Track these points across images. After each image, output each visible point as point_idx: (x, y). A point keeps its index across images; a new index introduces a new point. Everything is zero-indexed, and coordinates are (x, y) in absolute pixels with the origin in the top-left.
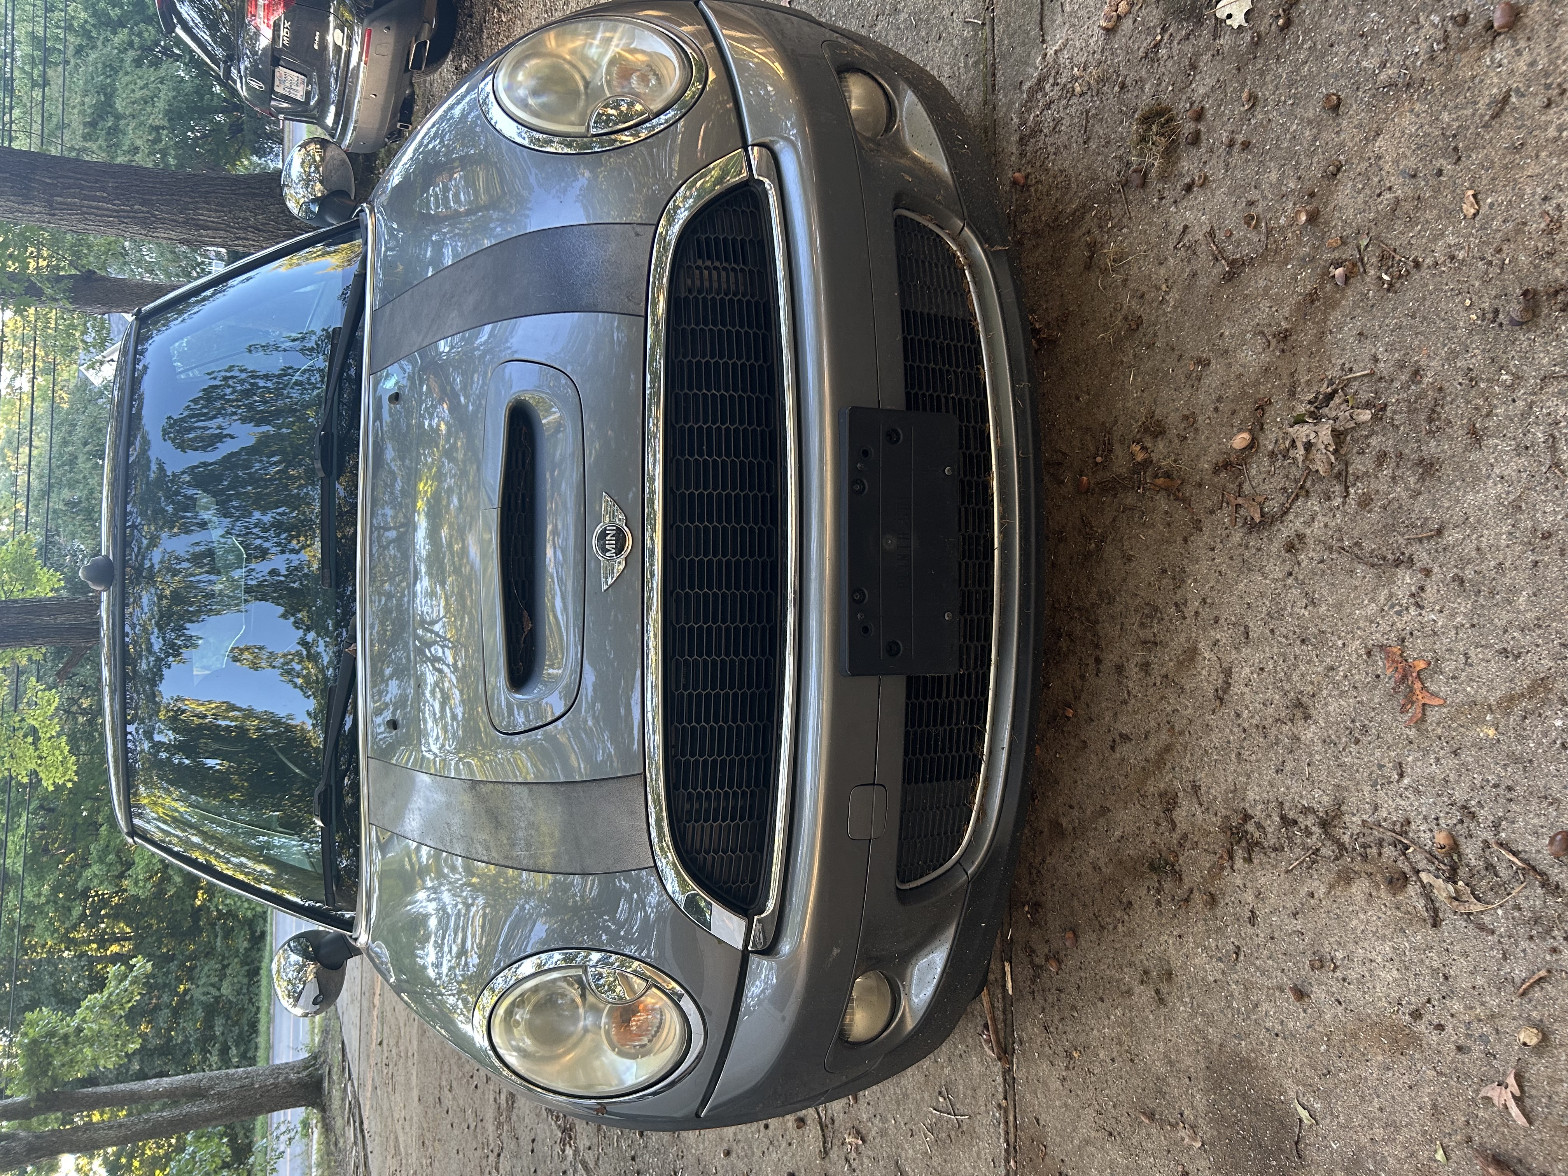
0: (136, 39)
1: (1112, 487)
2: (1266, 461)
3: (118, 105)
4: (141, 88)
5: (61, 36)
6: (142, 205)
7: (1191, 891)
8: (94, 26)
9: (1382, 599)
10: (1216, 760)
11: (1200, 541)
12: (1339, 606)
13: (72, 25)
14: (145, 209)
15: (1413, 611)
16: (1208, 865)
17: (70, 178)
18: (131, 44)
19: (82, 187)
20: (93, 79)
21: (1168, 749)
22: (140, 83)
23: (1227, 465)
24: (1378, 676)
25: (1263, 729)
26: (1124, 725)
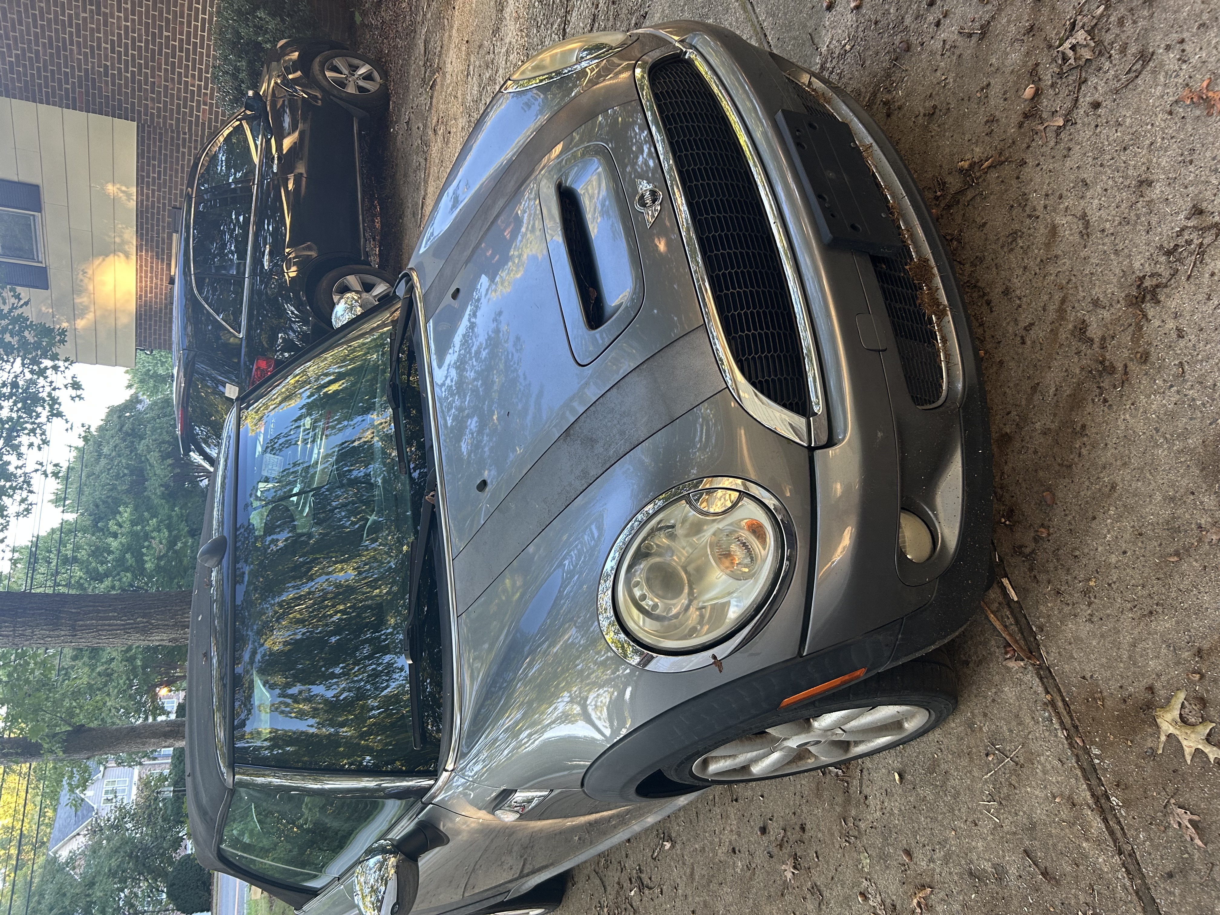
0: (117, 583)
1: (955, 200)
2: (1051, 92)
6: (143, 617)
7: (1126, 366)
9: (1162, 79)
10: (1102, 272)
11: (1028, 171)
12: (1137, 111)
14: (145, 620)
15: (1184, 67)
16: (1129, 338)
17: (90, 606)
19: (98, 612)
21: (1063, 301)
23: (1026, 116)
24: (1183, 117)
25: (1125, 221)
26: (1025, 319)
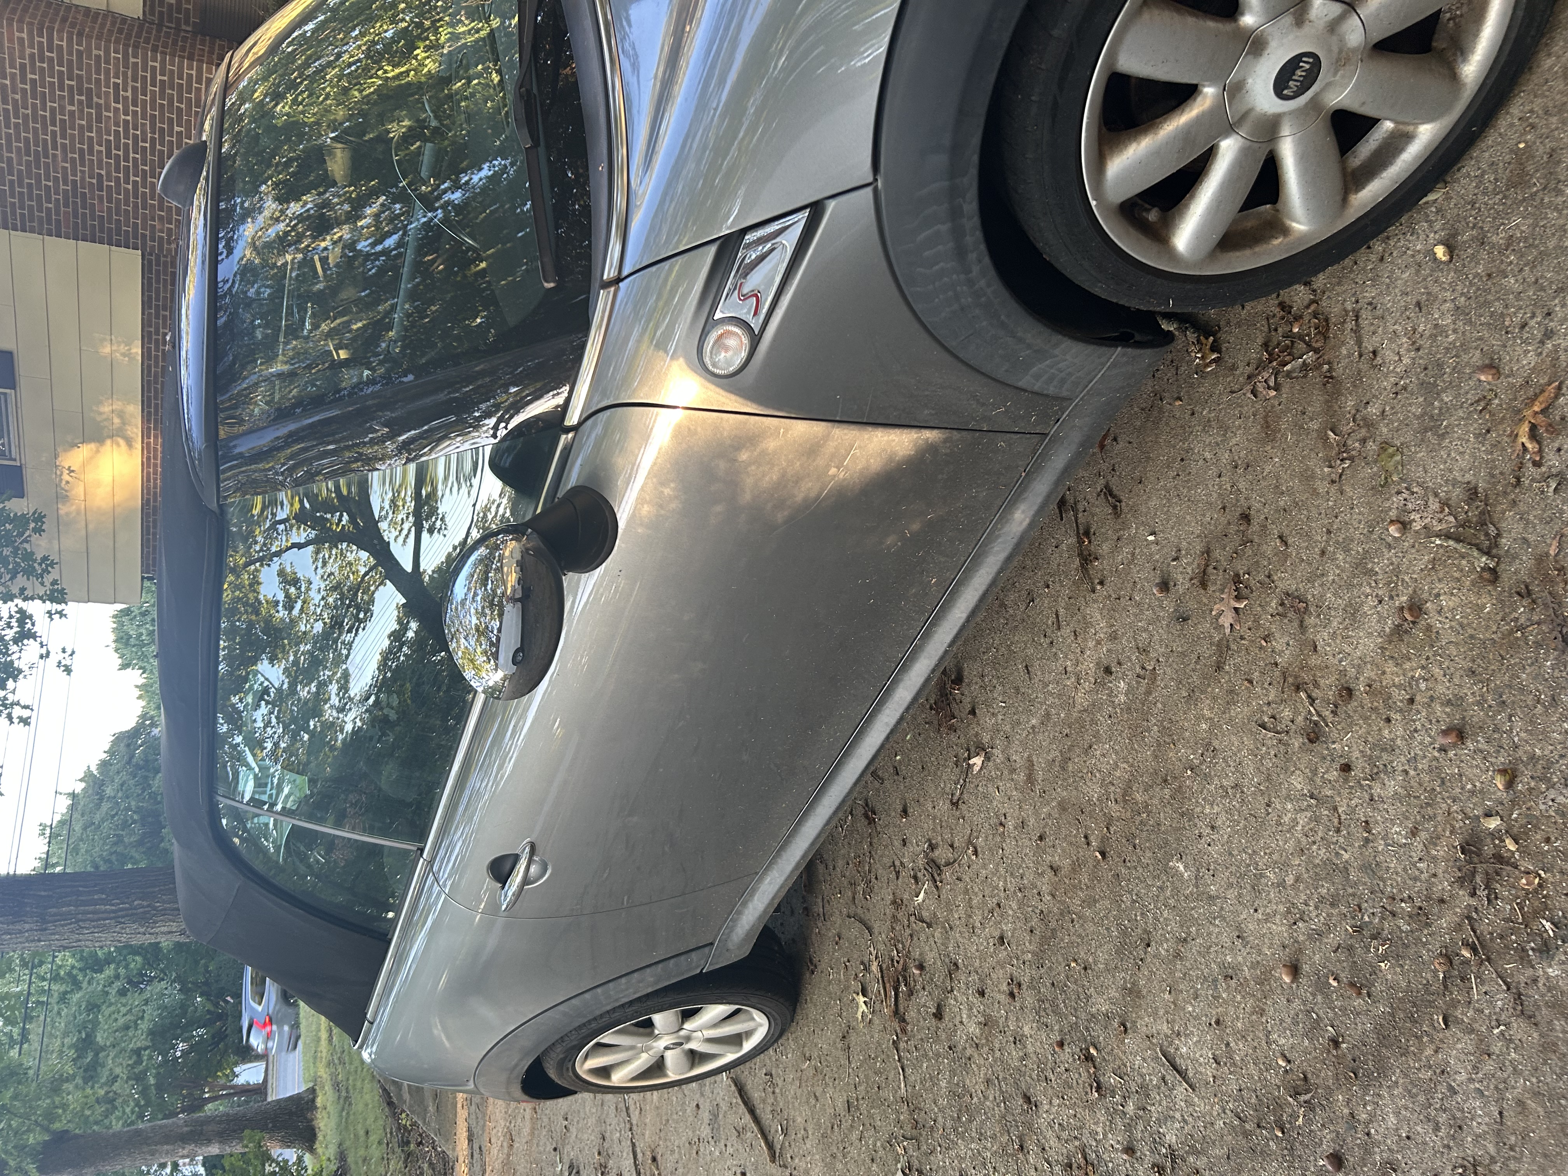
3: (99, 1039)
4: (124, 1015)
5: (46, 988)
8: (80, 970)
13: (59, 974)
18: (117, 977)
20: (75, 1018)
22: (124, 1010)
